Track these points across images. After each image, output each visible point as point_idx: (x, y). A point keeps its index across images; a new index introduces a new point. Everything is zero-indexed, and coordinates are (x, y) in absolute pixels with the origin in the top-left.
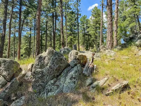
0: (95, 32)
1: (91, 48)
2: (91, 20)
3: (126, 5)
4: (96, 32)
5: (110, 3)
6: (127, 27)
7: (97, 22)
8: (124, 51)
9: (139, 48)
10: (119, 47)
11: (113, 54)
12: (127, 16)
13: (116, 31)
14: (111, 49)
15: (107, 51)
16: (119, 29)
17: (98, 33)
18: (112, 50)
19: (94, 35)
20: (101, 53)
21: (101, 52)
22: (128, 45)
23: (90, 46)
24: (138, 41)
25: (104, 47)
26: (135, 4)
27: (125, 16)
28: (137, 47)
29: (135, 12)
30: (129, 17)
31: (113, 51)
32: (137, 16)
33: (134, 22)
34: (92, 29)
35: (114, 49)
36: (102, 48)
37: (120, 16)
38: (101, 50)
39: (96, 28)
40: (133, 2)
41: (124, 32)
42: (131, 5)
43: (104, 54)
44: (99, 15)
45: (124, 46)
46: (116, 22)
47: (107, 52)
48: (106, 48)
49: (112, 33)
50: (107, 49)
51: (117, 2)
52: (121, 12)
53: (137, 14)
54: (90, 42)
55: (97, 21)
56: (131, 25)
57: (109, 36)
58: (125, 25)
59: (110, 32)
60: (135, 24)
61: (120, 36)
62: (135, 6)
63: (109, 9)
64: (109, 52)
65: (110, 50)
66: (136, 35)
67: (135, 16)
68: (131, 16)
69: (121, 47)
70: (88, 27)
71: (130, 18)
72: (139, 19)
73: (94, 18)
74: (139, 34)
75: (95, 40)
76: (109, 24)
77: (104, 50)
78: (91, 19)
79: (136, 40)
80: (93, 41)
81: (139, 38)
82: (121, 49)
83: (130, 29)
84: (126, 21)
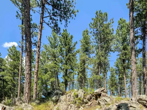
0: (12, 78)
1: (7, 99)
2: (7, 62)
3: (48, 58)
4: (14, 79)
5: (29, 49)
6: (48, 80)
7: (15, 67)
8: (42, 106)
9: (55, 103)
10: (37, 101)
11: (30, 108)
12: (49, 69)
13: (36, 83)
14: (28, 103)
15: (23, 104)
16: (40, 81)
17: (16, 80)
18: (30, 103)
19: (11, 82)
20: (17, 107)
21: (17, 105)
22: (46, 100)
23: (6, 96)
24: (55, 96)
25: (21, 99)
26: (55, 60)
27: (47, 69)
28: (54, 102)
29: (55, 68)
30: (51, 71)
31: (30, 106)
32: (57, 72)
33: (54, 77)
34: (9, 74)
35: (32, 103)
36: (18, 100)
37: (42, 68)
38: (17, 103)
39: (14, 73)
40: (54, 58)
41: (44, 85)
42: (52, 60)
43: (20, 107)
44: (18, 58)
45: (42, 101)
46: (36, 73)
47: (23, 106)
48: (22, 101)
49: (31, 84)
50: (24, 103)
51: (38, 51)
52: (42, 63)
53: (56, 70)
54: (6, 90)
55: (15, 65)
56: (52, 80)
57: (27, 88)
58: (46, 78)
59: (28, 82)
60: (55, 80)
61: (40, 89)
62: (55, 62)
63: (28, 55)
64: (26, 105)
65: (26, 104)
66: (53, 90)
67: (55, 72)
68: (52, 70)
69: (39, 101)
70: (3, 69)
71: (51, 73)
72: (58, 76)
73: (12, 60)
74: (56, 90)
75: (12, 89)
76: (27, 74)
77: (20, 103)
78: (7, 60)
79: (53, 96)
80: (10, 89)
81: (55, 94)
82: (39, 104)
83: (51, 83)
84: (47, 74)
